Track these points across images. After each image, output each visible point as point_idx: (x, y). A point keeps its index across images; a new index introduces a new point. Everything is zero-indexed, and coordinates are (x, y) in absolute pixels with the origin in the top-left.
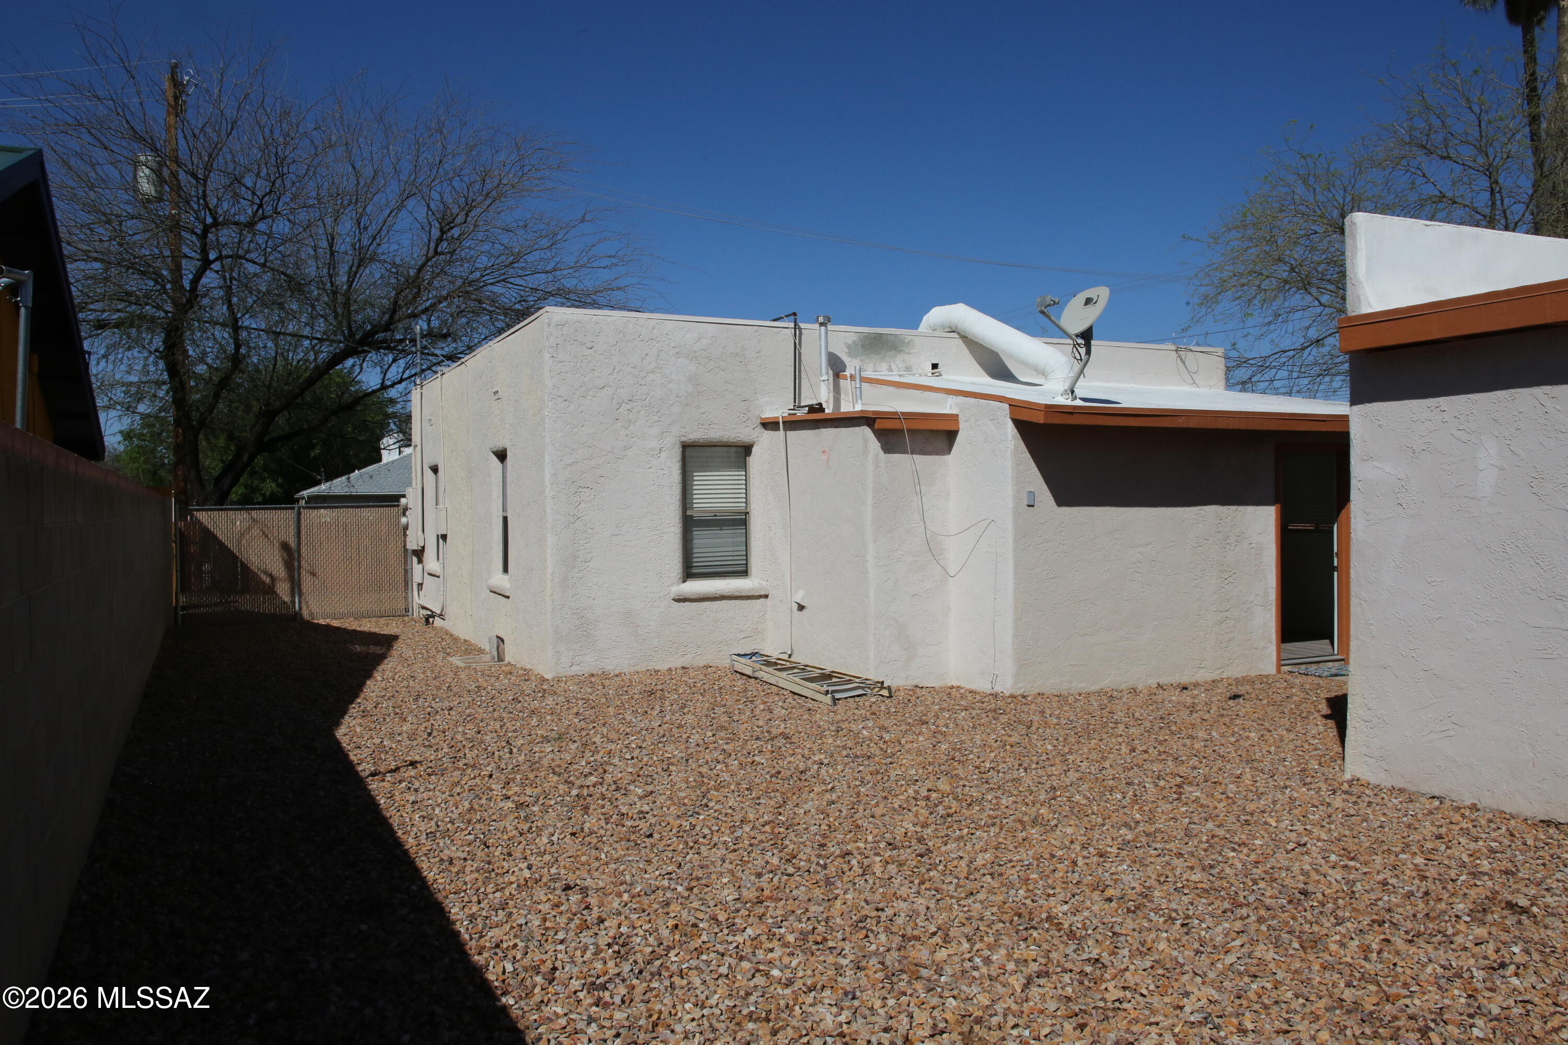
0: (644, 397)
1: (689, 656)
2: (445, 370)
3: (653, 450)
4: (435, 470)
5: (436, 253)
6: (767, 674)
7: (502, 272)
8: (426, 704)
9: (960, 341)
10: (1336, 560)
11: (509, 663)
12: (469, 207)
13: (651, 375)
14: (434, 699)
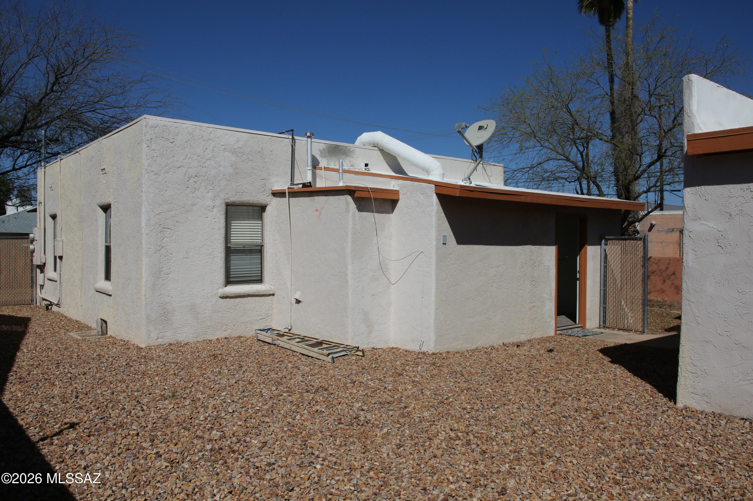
0: (204, 174)
1: (229, 331)
2: (63, 157)
3: (209, 206)
4: (54, 217)
5: (52, 90)
6: (282, 342)
7: (93, 106)
8: (66, 370)
9: (379, 152)
10: (578, 275)
11: (111, 336)
12: (75, 64)
13: (208, 161)
14: (71, 366)
